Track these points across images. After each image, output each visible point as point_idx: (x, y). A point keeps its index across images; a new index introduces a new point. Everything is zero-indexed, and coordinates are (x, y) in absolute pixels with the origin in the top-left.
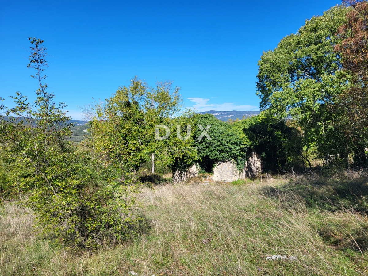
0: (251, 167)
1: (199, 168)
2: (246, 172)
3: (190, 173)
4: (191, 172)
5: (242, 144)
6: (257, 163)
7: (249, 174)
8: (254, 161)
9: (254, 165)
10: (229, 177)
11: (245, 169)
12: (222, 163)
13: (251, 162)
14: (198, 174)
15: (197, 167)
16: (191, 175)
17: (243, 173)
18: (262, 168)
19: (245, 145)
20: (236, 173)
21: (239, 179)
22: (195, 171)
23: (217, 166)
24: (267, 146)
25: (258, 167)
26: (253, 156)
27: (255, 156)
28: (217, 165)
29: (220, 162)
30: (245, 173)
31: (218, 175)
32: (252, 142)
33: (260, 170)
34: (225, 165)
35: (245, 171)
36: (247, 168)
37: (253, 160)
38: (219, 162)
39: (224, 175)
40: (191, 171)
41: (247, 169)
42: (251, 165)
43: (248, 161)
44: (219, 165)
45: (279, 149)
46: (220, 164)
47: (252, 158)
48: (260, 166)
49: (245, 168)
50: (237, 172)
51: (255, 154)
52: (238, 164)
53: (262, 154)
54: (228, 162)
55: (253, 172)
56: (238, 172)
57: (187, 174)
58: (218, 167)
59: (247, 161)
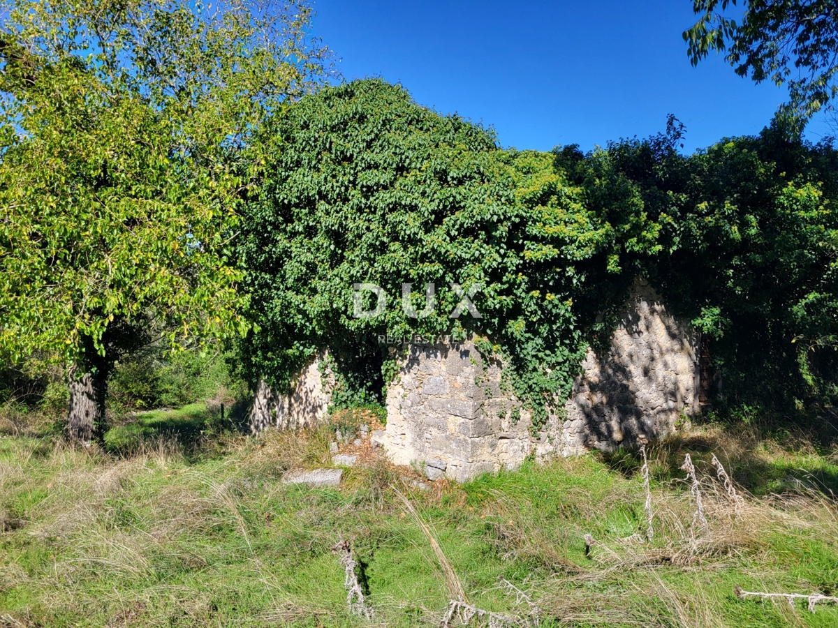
0: (625, 387)
1: (332, 379)
2: (588, 416)
3: (298, 399)
4: (302, 394)
5: (535, 239)
6: (666, 365)
7: (609, 428)
8: (646, 352)
9: (646, 372)
10: (454, 445)
11: (583, 397)
12: (422, 356)
13: (631, 356)
14: (331, 411)
15: (324, 376)
16: (304, 409)
17: (562, 419)
18: (700, 392)
19: (557, 242)
20: (505, 424)
21: (531, 458)
22: (316, 393)
23: (401, 375)
24: (731, 267)
25: (677, 388)
26: (642, 325)
27: (658, 325)
28: (402, 369)
29: (414, 352)
30: (578, 422)
31: (405, 424)
32: (608, 225)
33: (690, 399)
34: (437, 368)
35: (582, 406)
36: (594, 388)
37: (638, 345)
38: (409, 353)
39: (434, 431)
40: (304, 390)
41: (598, 398)
42: (627, 375)
43: (603, 347)
44: (409, 367)
45: (808, 292)
46: (415, 360)
47: (631, 333)
48: (687, 380)
49: (578, 392)
50: (516, 418)
51: (653, 312)
52: (520, 365)
53: (698, 314)
54: (452, 354)
55: (639, 415)
56: (526, 416)
57: (291, 405)
58: (406, 378)
59: (596, 349)
